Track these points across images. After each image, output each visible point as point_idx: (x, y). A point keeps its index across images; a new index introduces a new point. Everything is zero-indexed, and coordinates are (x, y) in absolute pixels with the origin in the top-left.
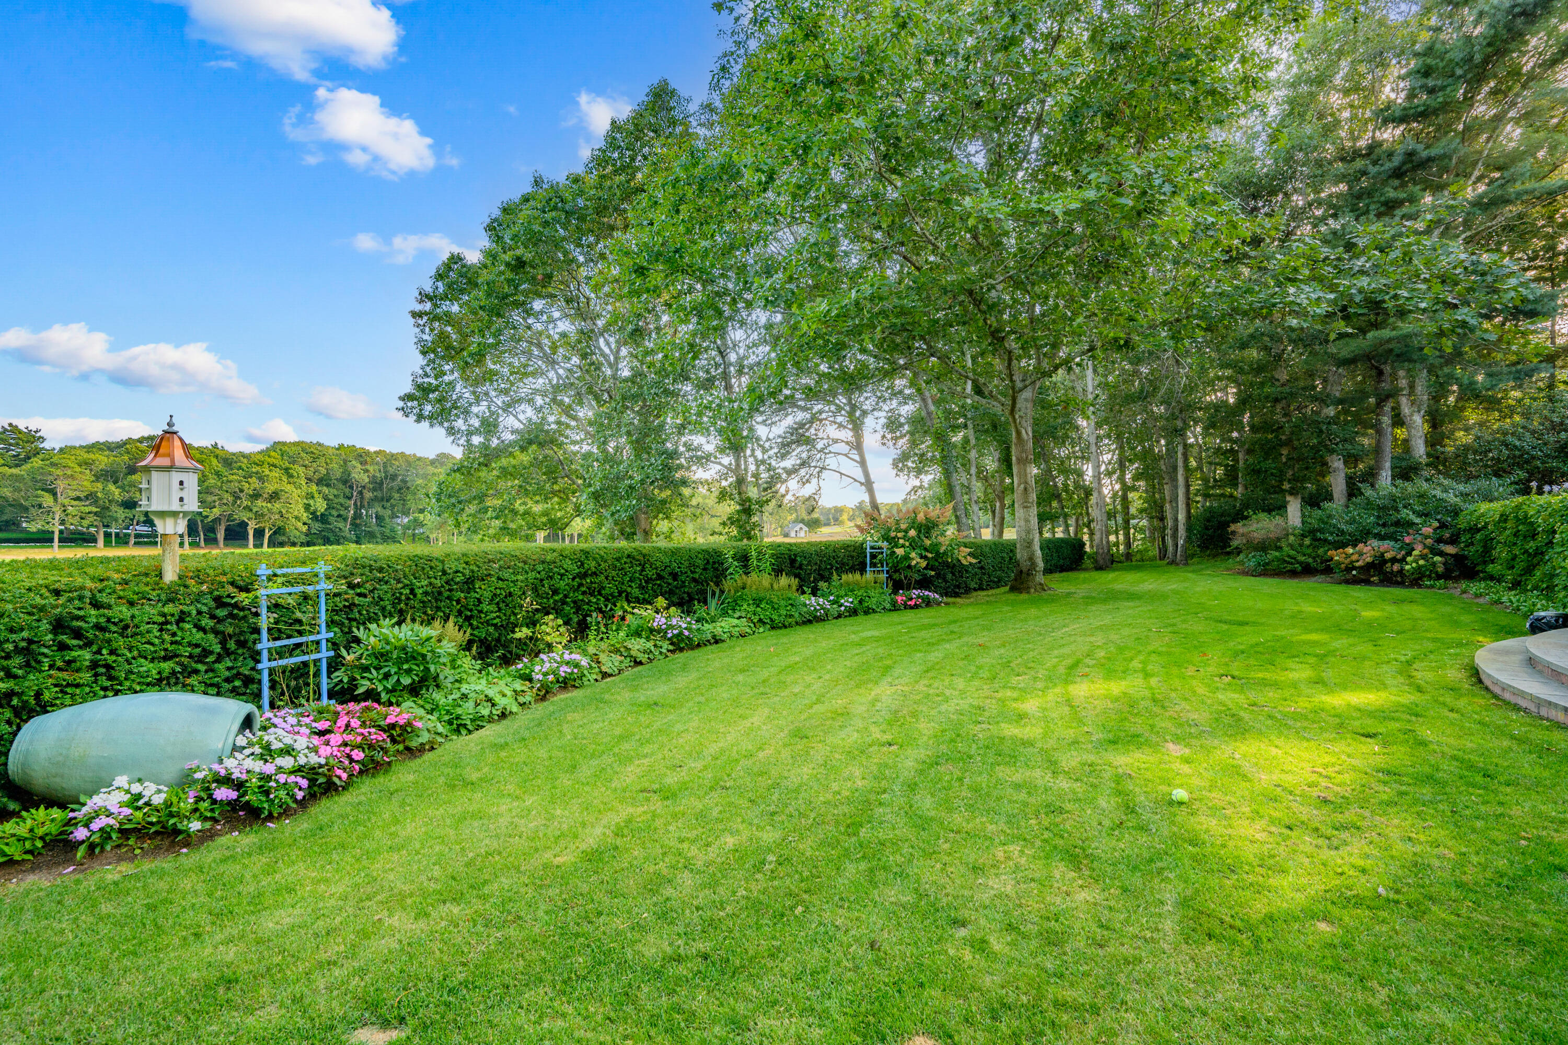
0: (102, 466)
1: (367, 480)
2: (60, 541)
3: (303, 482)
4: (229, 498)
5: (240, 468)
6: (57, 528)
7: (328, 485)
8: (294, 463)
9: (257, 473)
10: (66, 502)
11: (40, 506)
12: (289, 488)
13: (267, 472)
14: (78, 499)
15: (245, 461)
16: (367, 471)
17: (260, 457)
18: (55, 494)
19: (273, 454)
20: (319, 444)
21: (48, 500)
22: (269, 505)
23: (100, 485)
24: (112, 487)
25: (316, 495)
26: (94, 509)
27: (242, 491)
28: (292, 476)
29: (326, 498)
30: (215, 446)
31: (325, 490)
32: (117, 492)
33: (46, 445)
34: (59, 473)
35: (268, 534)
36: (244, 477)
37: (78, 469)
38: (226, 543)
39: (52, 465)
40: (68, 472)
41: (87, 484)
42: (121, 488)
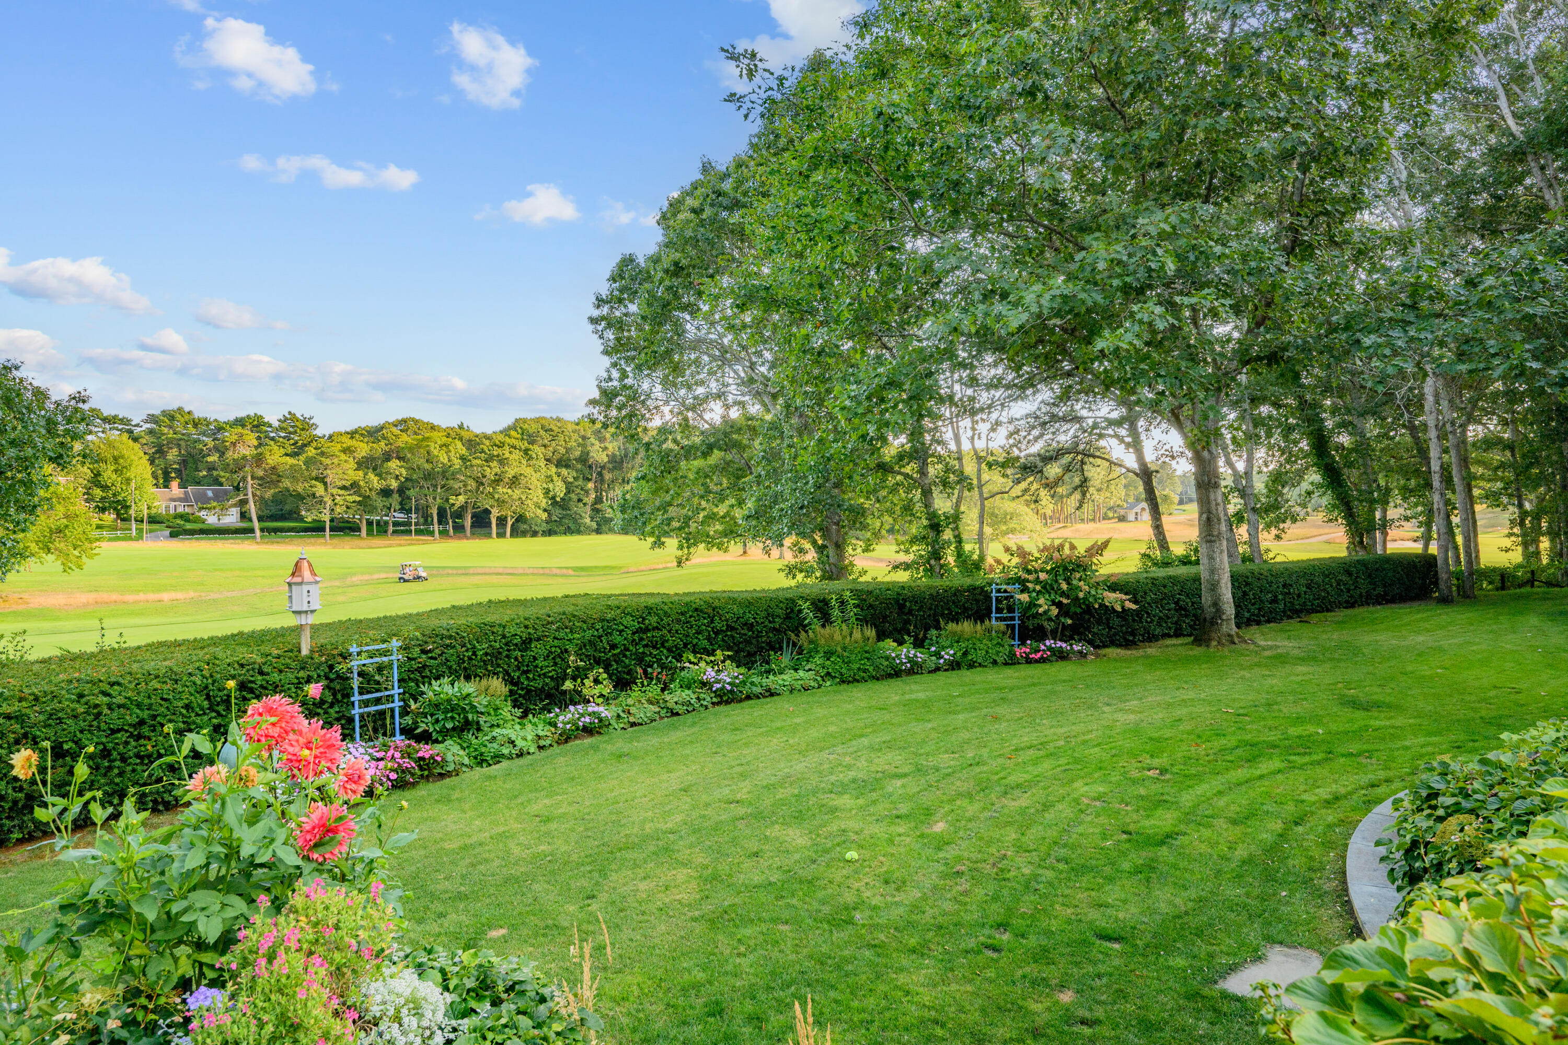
0: (364, 454)
1: (606, 459)
2: (332, 530)
3: (542, 463)
4: (472, 484)
5: (483, 451)
6: (326, 518)
7: (567, 466)
8: (532, 442)
9: (498, 456)
10: (335, 491)
11: (314, 495)
12: (529, 471)
13: (507, 455)
14: (344, 488)
15: (487, 442)
16: (605, 449)
17: (501, 437)
18: (325, 484)
19: (513, 433)
20: (559, 420)
21: (320, 490)
22: (509, 491)
23: (361, 473)
24: (371, 476)
25: (555, 478)
26: (358, 499)
27: (484, 477)
28: (531, 458)
29: (564, 481)
30: (461, 427)
31: (564, 472)
32: (375, 479)
33: (319, 432)
34: (328, 461)
35: (510, 523)
36: (486, 461)
37: (343, 457)
38: (473, 534)
39: (323, 454)
40: (336, 461)
41: (351, 472)
42: (379, 475)
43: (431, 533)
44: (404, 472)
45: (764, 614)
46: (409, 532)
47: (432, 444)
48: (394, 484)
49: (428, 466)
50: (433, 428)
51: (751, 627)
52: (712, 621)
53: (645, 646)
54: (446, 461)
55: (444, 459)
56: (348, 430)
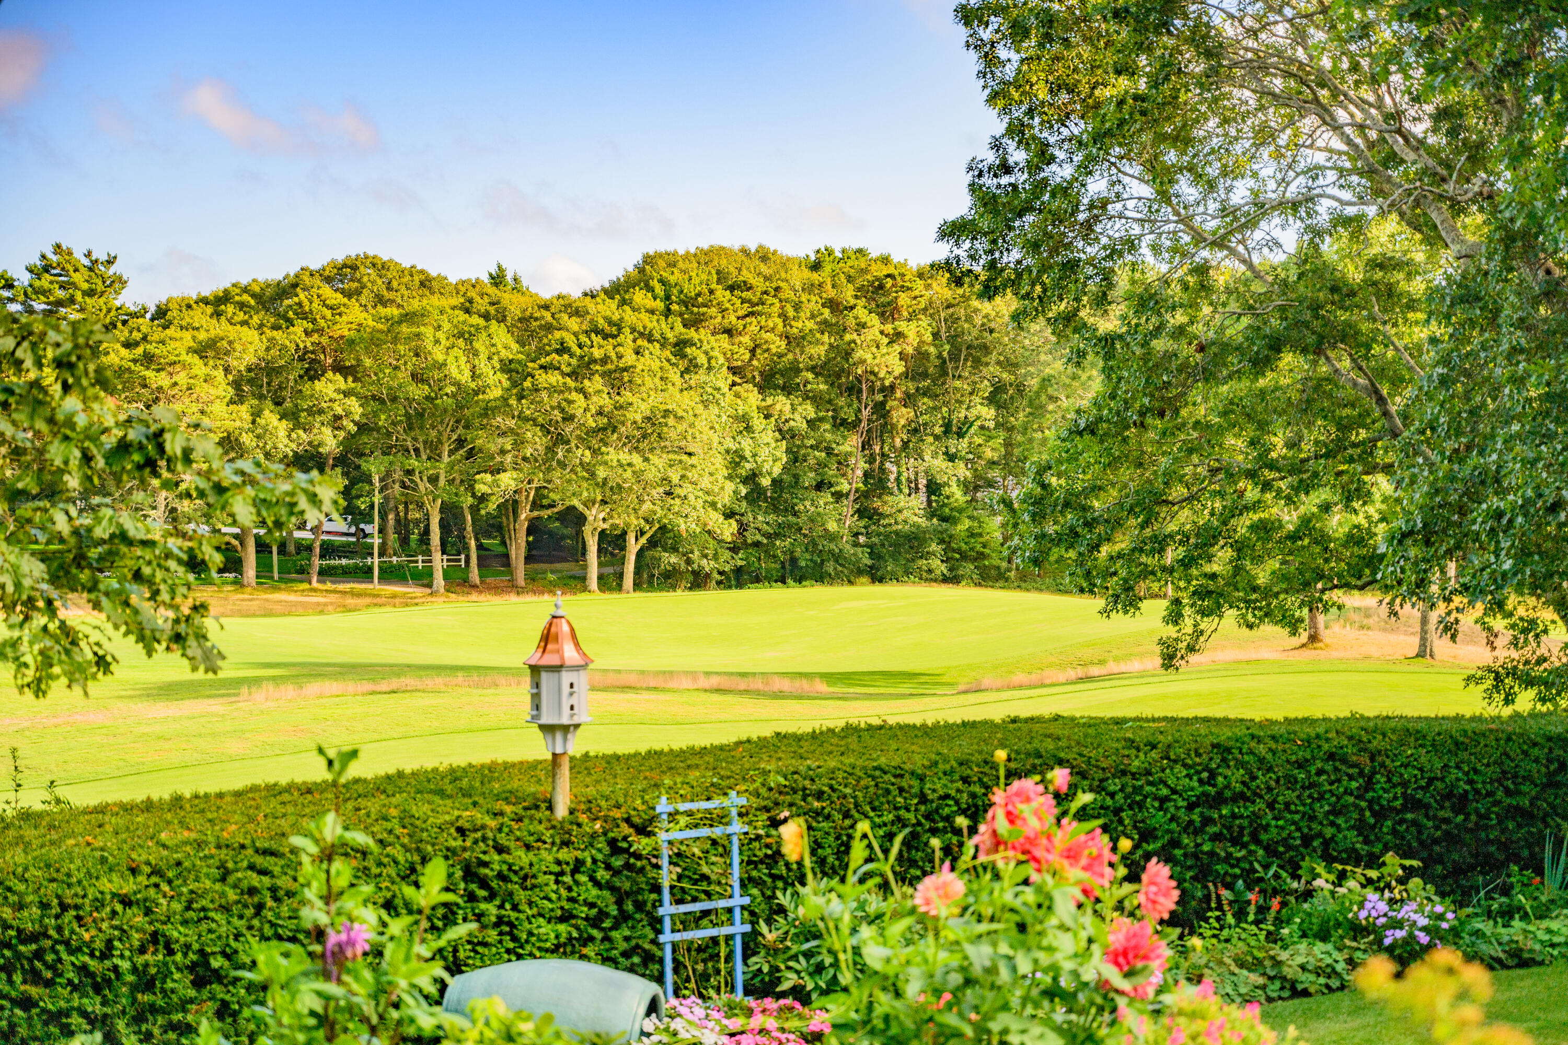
0: (250, 358)
1: (899, 368)
3: (723, 380)
4: (536, 442)
5: (563, 349)
7: (787, 390)
8: (694, 322)
9: (605, 360)
12: (686, 402)
13: (630, 358)
15: (574, 324)
16: (898, 336)
17: (609, 308)
19: (640, 297)
20: (764, 256)
22: (636, 459)
23: (244, 411)
24: (270, 418)
25: (758, 422)
27: (569, 418)
28: (691, 367)
29: (785, 433)
30: (497, 279)
31: (781, 403)
32: (282, 427)
33: (131, 299)
34: (163, 380)
35: (633, 547)
36: (574, 375)
37: (199, 368)
38: (531, 578)
39: (148, 359)
40: (182, 378)
41: (219, 408)
42: (291, 416)
43: (424, 579)
44: (356, 408)
45: (1493, 772)
46: (366, 573)
47: (428, 332)
48: (330, 442)
49: (417, 392)
50: (426, 283)
51: (1461, 803)
52: (1369, 784)
53: (1216, 838)
54: (465, 377)
55: (459, 370)
56: (207, 292)
